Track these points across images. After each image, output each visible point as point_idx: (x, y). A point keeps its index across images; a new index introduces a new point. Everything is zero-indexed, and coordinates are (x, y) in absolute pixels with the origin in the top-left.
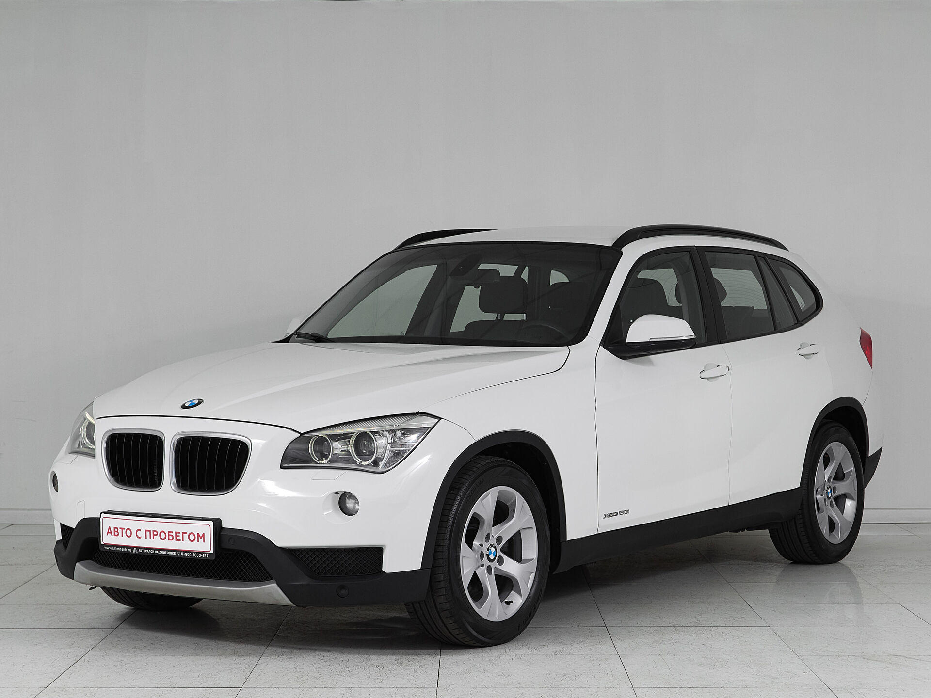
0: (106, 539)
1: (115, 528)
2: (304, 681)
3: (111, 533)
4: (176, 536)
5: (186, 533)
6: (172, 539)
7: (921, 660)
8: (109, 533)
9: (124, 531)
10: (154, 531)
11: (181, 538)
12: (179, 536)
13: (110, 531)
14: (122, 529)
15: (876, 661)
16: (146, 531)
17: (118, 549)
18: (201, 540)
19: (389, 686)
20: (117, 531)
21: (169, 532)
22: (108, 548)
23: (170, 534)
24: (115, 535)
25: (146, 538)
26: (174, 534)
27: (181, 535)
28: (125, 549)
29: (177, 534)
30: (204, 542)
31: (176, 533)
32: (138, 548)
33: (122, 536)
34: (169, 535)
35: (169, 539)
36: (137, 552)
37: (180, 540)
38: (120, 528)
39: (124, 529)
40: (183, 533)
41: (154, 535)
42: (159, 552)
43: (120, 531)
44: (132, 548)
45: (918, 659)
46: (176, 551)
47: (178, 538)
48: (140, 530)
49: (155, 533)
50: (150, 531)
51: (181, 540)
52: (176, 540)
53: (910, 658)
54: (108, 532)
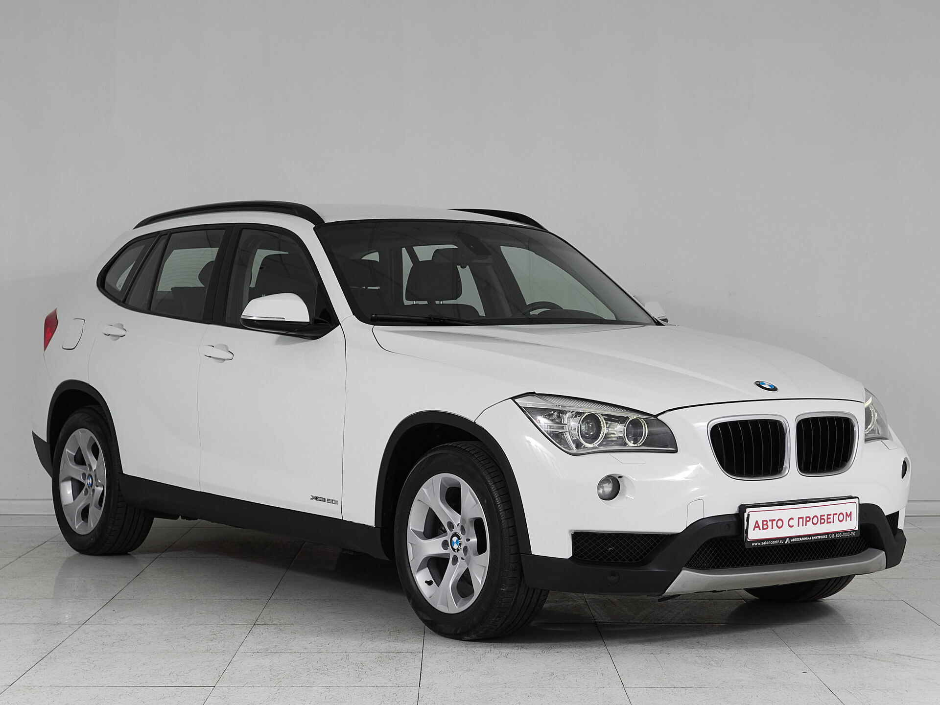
0: (753, 535)
1: (763, 521)
2: (280, 680)
3: (759, 527)
4: (828, 519)
5: (836, 514)
6: (823, 523)
7: (925, 660)
8: (757, 527)
9: (775, 523)
10: (806, 517)
11: (831, 520)
12: (830, 518)
13: (757, 526)
14: (772, 521)
15: (879, 660)
16: (799, 518)
17: (768, 543)
18: (848, 519)
19: (369, 685)
20: (766, 524)
21: (821, 516)
22: (756, 544)
23: (822, 517)
24: (763, 529)
25: (798, 526)
26: (825, 517)
27: (831, 517)
28: (777, 542)
29: (829, 517)
30: (851, 520)
31: (828, 515)
32: (791, 538)
33: (772, 528)
34: (821, 519)
35: (821, 523)
36: (789, 542)
37: (830, 522)
38: (770, 521)
39: (775, 520)
40: (834, 514)
41: (806, 521)
42: (811, 538)
43: (770, 524)
44: (784, 539)
45: (922, 659)
46: (827, 534)
47: (829, 521)
48: (792, 519)
49: (808, 519)
50: (803, 518)
51: (832, 522)
52: (828, 523)
53: (913, 657)
54: (755, 527)
